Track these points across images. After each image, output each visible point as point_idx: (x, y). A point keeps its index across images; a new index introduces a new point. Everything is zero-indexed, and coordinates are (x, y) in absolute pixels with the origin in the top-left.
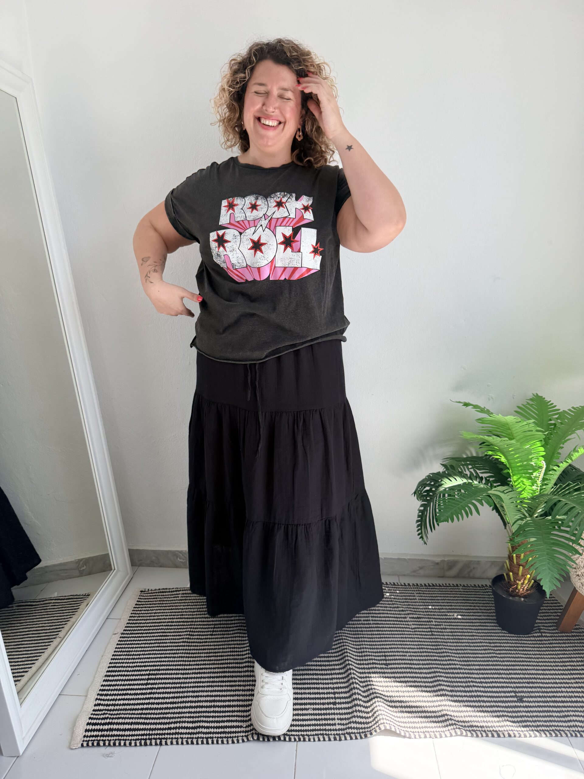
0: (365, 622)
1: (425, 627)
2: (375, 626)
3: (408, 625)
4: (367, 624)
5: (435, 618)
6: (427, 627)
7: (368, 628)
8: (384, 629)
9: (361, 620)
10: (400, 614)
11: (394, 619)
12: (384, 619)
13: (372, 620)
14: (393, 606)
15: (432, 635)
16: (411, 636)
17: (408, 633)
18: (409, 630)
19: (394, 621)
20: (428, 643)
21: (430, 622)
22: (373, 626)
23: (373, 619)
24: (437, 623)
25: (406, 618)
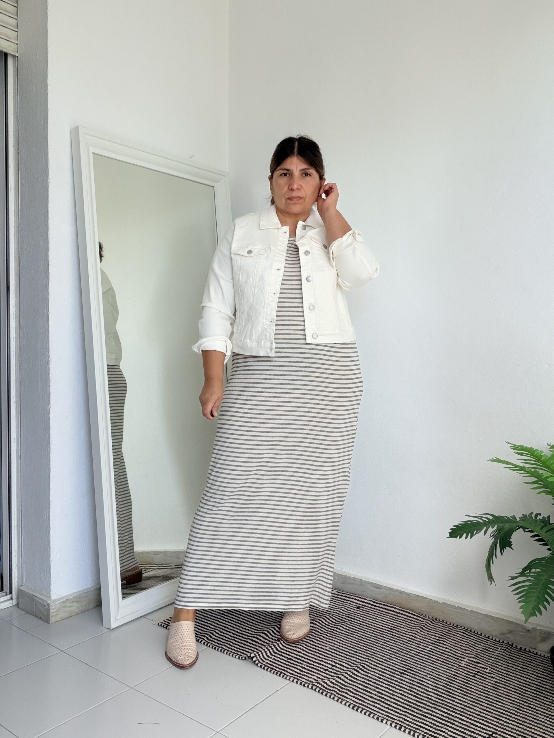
0: (423, 647)
1: (474, 669)
2: (428, 652)
3: (461, 663)
4: (423, 648)
5: (492, 668)
6: (476, 670)
7: (419, 650)
8: (432, 656)
9: (420, 645)
10: (463, 655)
11: (452, 655)
12: (443, 652)
13: (431, 648)
14: (464, 648)
15: (474, 676)
16: (451, 669)
17: (451, 667)
18: (456, 665)
19: (450, 656)
20: (461, 679)
21: (485, 668)
22: (426, 651)
23: (433, 648)
24: (490, 672)
25: (464, 658)
